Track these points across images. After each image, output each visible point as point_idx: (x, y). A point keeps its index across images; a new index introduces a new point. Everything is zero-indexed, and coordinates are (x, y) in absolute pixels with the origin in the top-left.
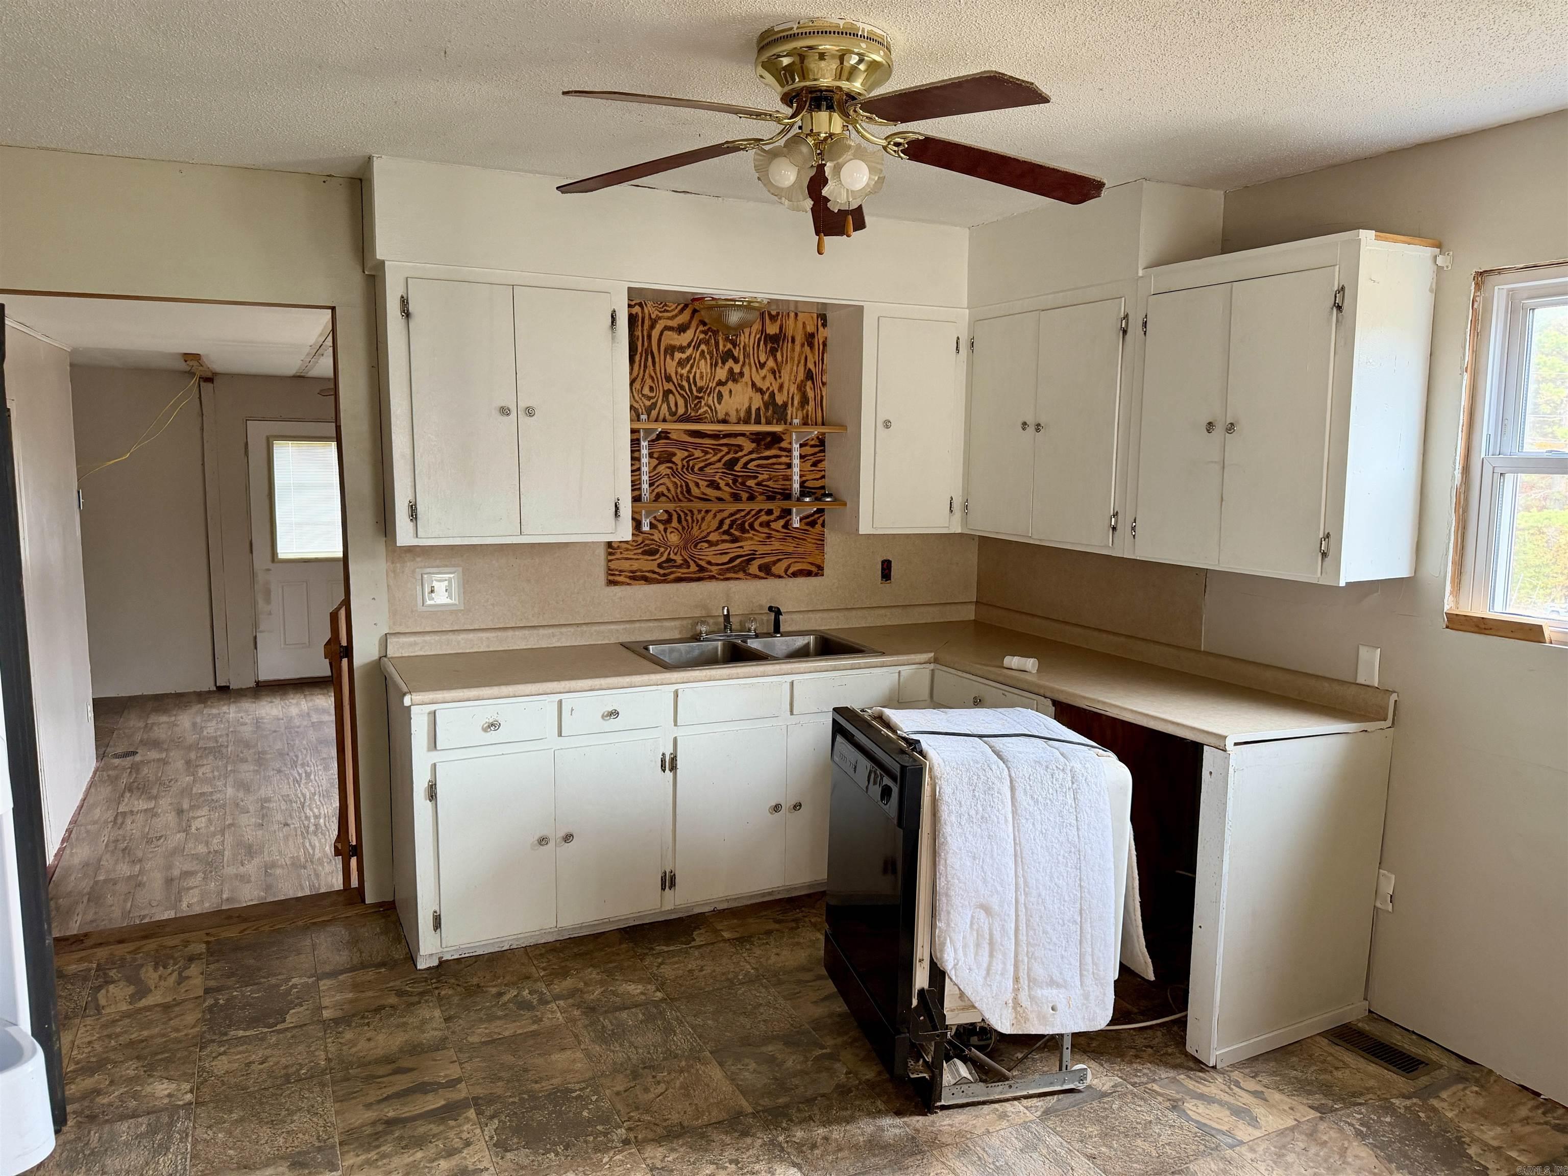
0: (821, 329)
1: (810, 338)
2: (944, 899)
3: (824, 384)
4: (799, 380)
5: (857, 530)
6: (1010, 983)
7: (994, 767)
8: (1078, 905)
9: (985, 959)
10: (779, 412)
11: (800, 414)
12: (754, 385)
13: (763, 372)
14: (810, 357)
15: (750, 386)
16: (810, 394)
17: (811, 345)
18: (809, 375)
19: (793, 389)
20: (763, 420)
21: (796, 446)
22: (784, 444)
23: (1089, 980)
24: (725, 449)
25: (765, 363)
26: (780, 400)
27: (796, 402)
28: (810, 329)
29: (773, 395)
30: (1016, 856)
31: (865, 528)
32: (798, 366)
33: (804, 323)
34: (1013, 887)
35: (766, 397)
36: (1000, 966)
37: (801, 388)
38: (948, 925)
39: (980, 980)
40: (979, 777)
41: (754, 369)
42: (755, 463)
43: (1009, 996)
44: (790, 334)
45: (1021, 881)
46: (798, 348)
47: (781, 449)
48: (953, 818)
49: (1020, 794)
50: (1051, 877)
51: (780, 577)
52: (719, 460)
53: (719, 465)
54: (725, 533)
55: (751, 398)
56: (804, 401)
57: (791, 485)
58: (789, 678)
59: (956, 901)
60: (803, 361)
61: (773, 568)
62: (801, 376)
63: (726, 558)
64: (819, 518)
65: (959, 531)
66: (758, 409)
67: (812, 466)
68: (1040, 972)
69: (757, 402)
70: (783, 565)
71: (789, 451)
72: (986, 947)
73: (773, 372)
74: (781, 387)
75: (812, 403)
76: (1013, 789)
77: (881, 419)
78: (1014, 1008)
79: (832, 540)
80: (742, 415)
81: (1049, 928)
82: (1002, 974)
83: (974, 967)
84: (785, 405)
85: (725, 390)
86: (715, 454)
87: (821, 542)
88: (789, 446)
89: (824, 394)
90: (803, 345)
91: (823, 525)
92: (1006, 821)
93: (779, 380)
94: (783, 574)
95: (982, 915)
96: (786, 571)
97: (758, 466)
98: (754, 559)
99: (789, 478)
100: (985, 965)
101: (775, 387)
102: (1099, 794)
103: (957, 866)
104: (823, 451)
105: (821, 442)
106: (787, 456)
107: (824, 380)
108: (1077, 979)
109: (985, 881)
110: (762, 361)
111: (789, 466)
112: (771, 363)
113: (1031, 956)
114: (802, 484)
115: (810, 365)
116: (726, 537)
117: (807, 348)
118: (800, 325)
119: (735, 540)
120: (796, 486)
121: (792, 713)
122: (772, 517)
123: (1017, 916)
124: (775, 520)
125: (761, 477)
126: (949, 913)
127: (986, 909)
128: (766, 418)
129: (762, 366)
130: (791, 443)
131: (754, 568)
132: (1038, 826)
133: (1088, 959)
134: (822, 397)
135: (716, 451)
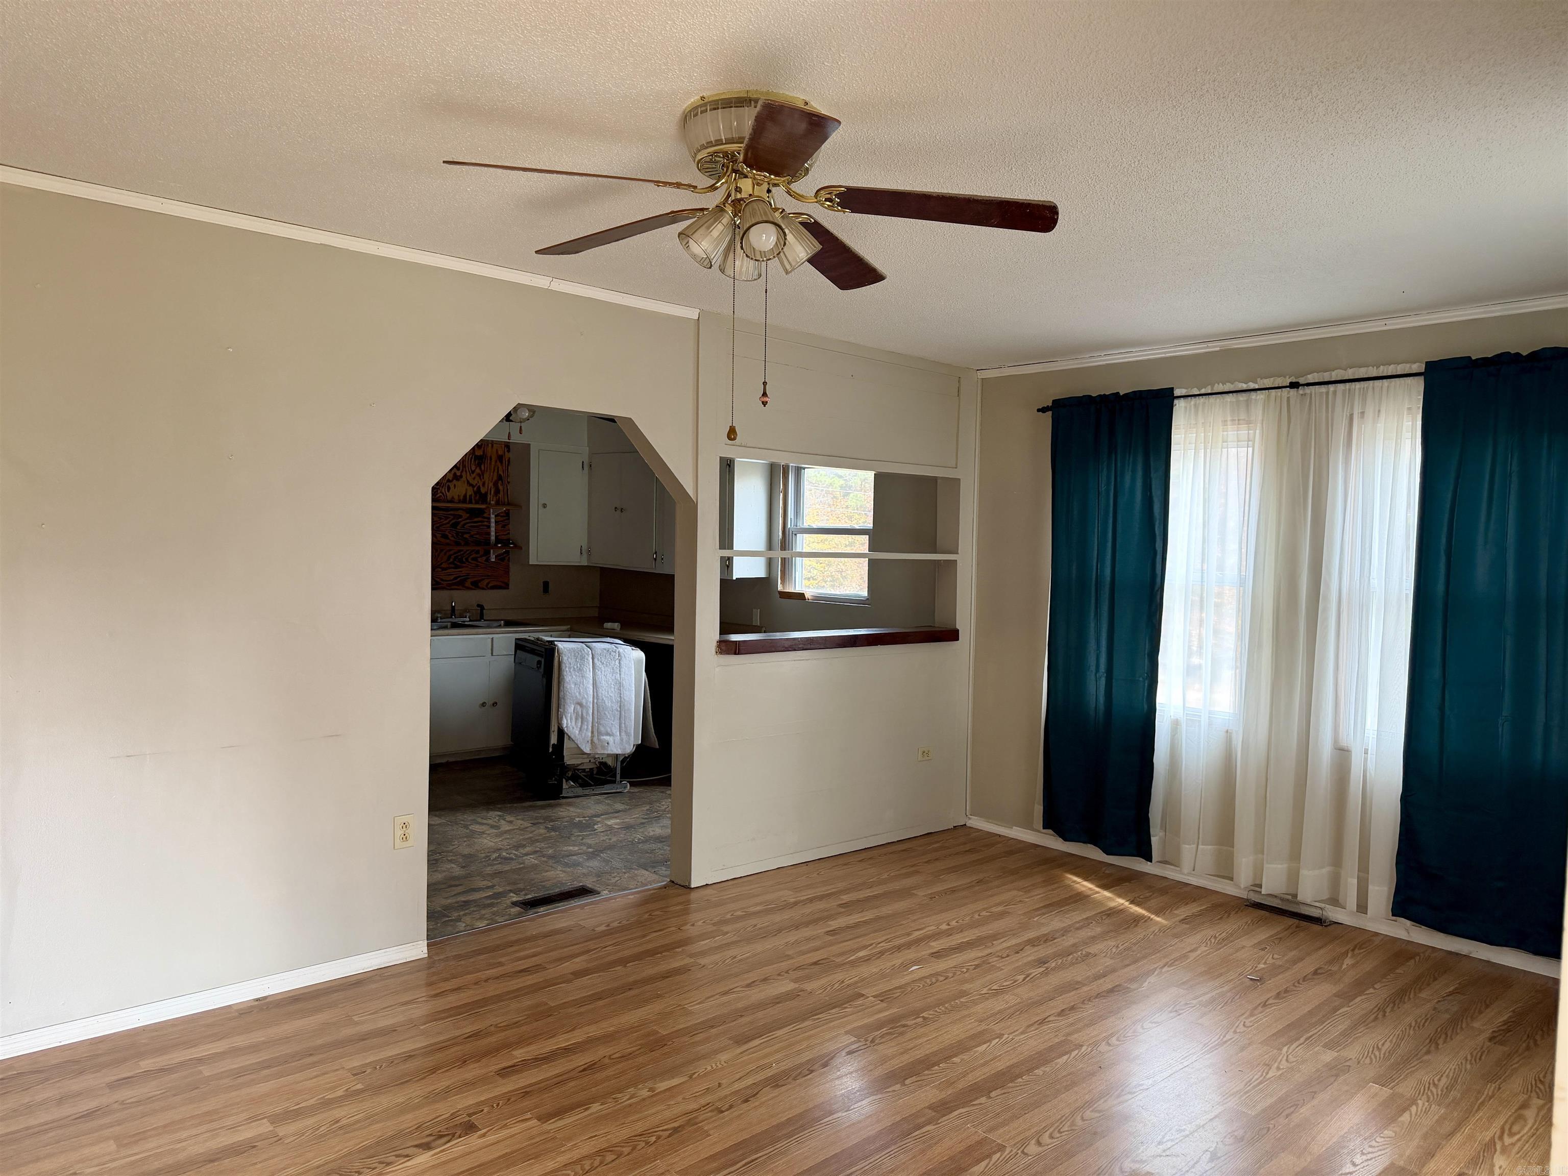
0: (506, 453)
1: (500, 458)
2: (562, 700)
3: (509, 483)
4: (494, 480)
5: (529, 562)
6: (590, 734)
7: (585, 650)
8: (619, 704)
9: (580, 724)
10: (483, 498)
11: (495, 499)
12: (468, 482)
13: (473, 476)
14: (500, 467)
15: (466, 482)
16: (501, 488)
17: (501, 462)
18: (500, 478)
19: (491, 485)
20: (473, 501)
21: (493, 516)
22: (485, 515)
23: (623, 734)
24: (452, 517)
25: (475, 470)
26: (483, 490)
27: (492, 492)
28: (500, 453)
29: (479, 488)
30: (593, 684)
31: (532, 561)
32: (493, 472)
33: (497, 450)
34: (592, 696)
35: (475, 489)
36: (586, 727)
37: (496, 484)
38: (564, 710)
39: (577, 732)
40: (579, 654)
41: (468, 474)
42: (469, 525)
43: (589, 739)
44: (489, 455)
45: (595, 694)
46: (493, 463)
47: (485, 518)
48: (567, 669)
49: (596, 660)
50: (608, 692)
51: (483, 589)
52: (448, 523)
53: (448, 525)
54: (451, 563)
55: (466, 490)
56: (497, 492)
57: (490, 538)
58: (491, 636)
59: (568, 701)
60: (496, 471)
61: (479, 584)
62: (495, 478)
63: (452, 577)
64: (506, 556)
65: (586, 564)
66: (471, 496)
67: (502, 527)
68: (602, 729)
69: (470, 492)
70: (486, 582)
71: (489, 518)
72: (580, 720)
73: (479, 475)
74: (484, 484)
75: (501, 493)
76: (593, 659)
77: (542, 502)
78: (591, 743)
79: (514, 569)
80: (462, 498)
81: (607, 713)
82: (587, 730)
83: (575, 727)
84: (486, 493)
85: (452, 486)
86: (445, 520)
87: (507, 572)
88: (488, 516)
89: (508, 488)
90: (496, 462)
91: (509, 560)
92: (590, 671)
93: (483, 480)
94: (485, 587)
95: (579, 707)
96: (487, 586)
97: (471, 526)
98: (469, 578)
99: (489, 534)
100: (579, 726)
101: (480, 484)
102: (630, 661)
103: (568, 687)
104: (509, 519)
105: (507, 514)
106: (487, 522)
107: (509, 480)
108: (618, 733)
109: (580, 693)
110: (473, 469)
111: (489, 527)
112: (478, 471)
113: (599, 723)
114: (496, 537)
115: (501, 472)
116: (452, 566)
117: (498, 463)
118: (494, 450)
119: (457, 567)
120: (493, 538)
121: (492, 655)
122: (478, 555)
123: (593, 707)
124: (481, 557)
125: (472, 533)
126: (564, 705)
127: (580, 704)
128: (475, 500)
129: (473, 472)
130: (490, 515)
131: (468, 584)
132: (603, 673)
133: (623, 725)
134: (507, 490)
135: (447, 518)
